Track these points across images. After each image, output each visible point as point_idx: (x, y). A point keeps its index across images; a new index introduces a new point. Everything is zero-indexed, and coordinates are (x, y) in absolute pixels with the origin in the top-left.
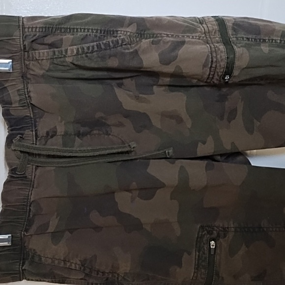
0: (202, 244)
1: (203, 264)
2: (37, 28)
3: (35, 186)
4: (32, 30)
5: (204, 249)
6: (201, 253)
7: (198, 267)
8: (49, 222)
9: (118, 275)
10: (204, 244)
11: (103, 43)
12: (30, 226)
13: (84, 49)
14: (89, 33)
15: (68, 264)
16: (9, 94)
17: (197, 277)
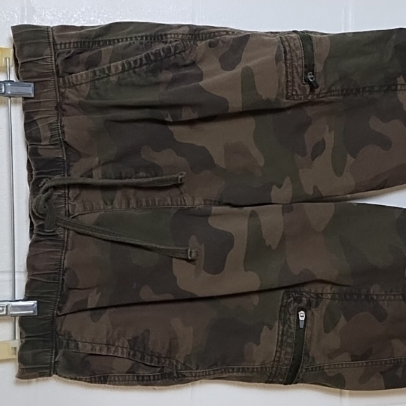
0: (288, 315)
1: (289, 341)
2: (70, 43)
3: (69, 248)
4: (65, 47)
5: (290, 321)
6: (286, 326)
7: (281, 344)
8: (87, 298)
9: (177, 361)
10: (290, 315)
11: (151, 53)
12: (64, 303)
13: (130, 64)
14: (132, 42)
15: (113, 349)
16: (38, 129)
17: (280, 357)
